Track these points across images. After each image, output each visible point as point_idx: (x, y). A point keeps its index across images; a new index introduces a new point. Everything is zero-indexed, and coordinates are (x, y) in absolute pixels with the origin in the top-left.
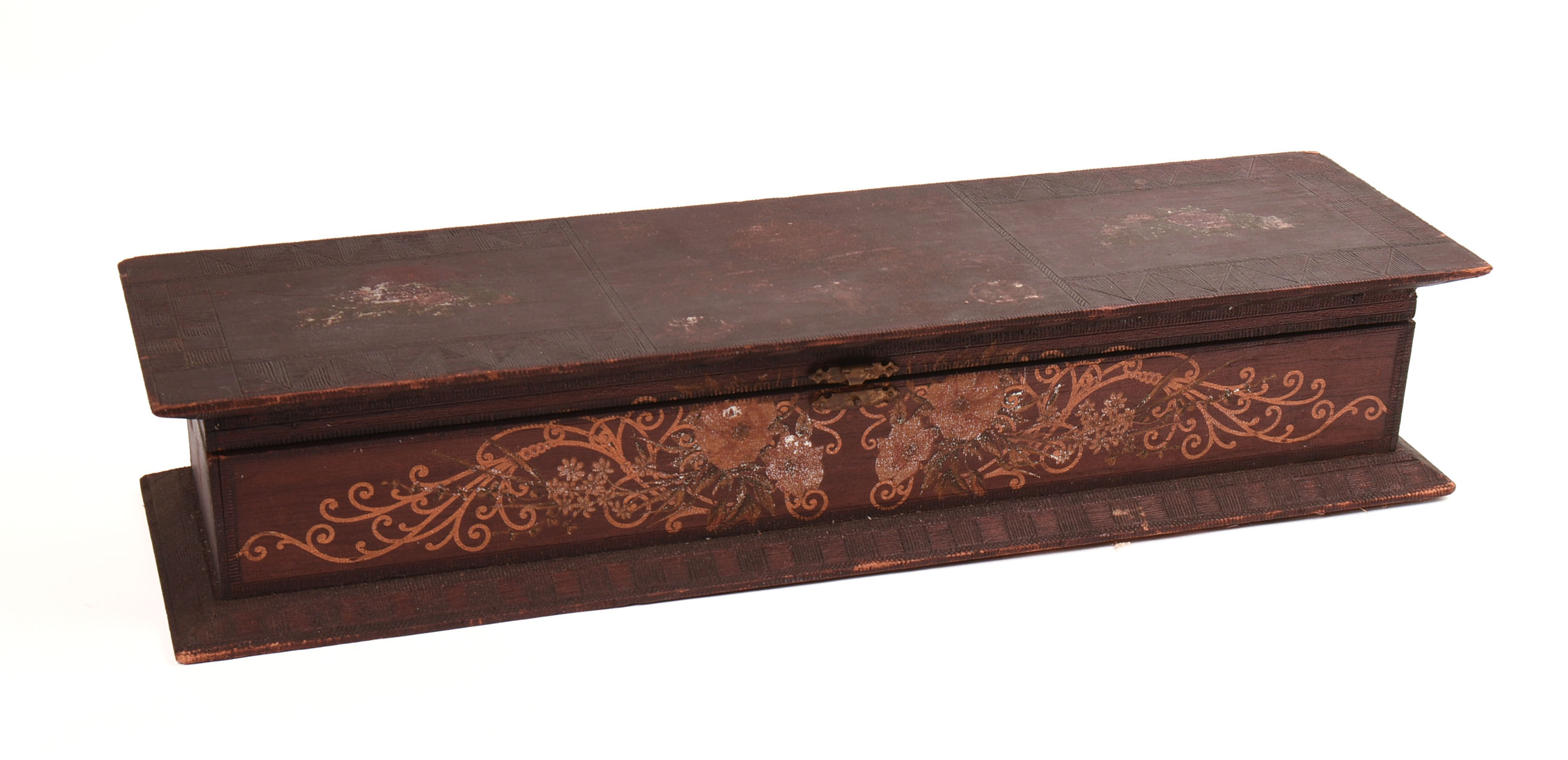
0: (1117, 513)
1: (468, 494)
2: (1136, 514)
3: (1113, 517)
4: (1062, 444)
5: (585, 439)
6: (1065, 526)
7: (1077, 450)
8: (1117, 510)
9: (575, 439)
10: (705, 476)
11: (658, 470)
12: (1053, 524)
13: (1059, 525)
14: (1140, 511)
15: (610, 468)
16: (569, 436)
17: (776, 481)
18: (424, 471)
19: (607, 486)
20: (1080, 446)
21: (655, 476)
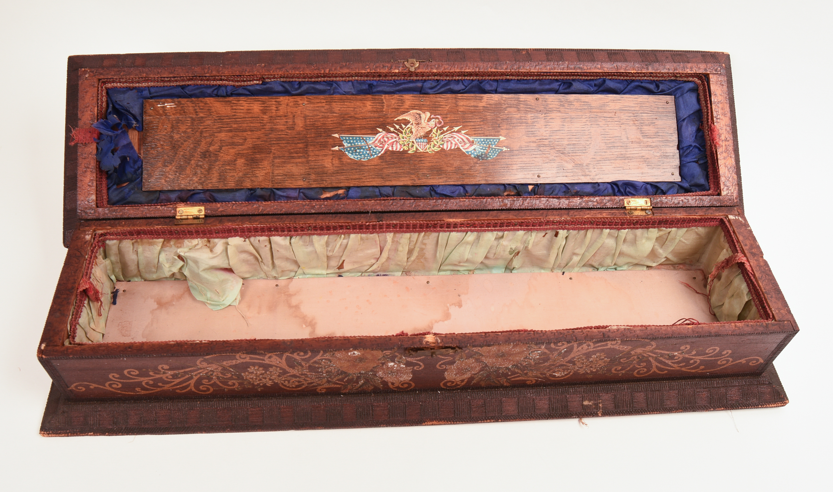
0: (586, 403)
1: (196, 375)
2: (596, 405)
3: (583, 405)
4: (561, 370)
5: (264, 360)
6: (553, 409)
7: (570, 372)
8: (586, 401)
9: (256, 360)
10: (338, 374)
11: (309, 372)
12: (546, 407)
13: (550, 408)
14: (599, 403)
15: (280, 370)
16: (251, 358)
17: (383, 378)
18: (166, 367)
19: (279, 376)
20: (572, 371)
21: (308, 374)
